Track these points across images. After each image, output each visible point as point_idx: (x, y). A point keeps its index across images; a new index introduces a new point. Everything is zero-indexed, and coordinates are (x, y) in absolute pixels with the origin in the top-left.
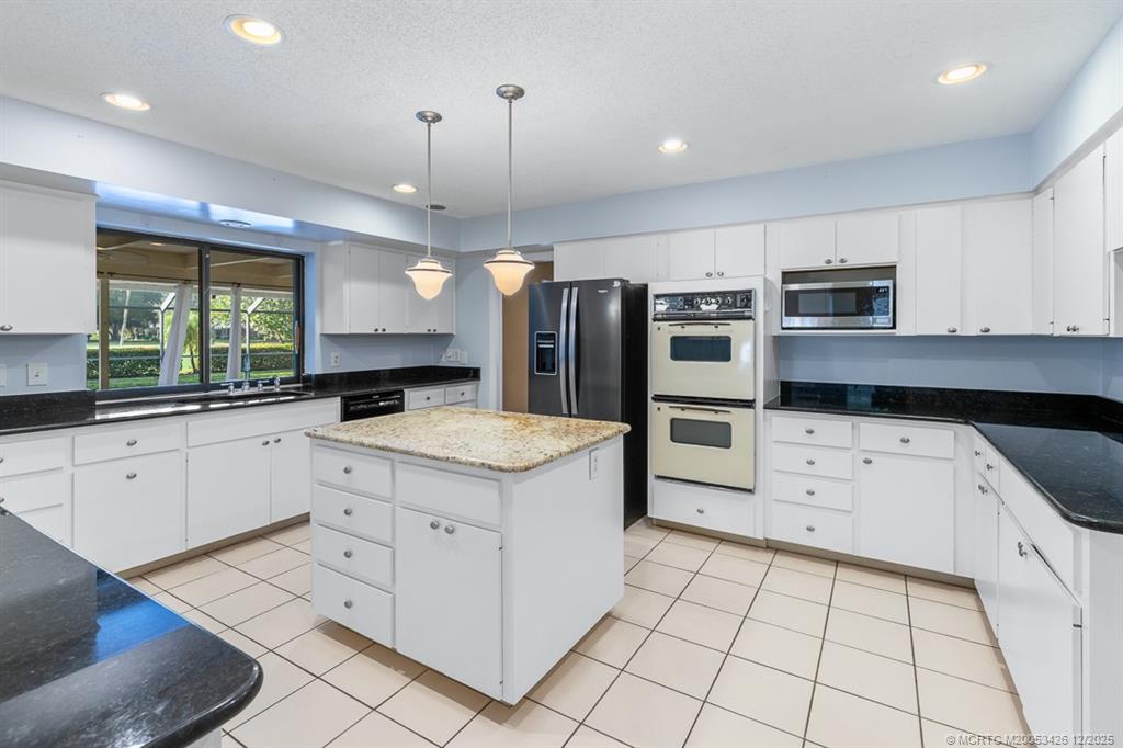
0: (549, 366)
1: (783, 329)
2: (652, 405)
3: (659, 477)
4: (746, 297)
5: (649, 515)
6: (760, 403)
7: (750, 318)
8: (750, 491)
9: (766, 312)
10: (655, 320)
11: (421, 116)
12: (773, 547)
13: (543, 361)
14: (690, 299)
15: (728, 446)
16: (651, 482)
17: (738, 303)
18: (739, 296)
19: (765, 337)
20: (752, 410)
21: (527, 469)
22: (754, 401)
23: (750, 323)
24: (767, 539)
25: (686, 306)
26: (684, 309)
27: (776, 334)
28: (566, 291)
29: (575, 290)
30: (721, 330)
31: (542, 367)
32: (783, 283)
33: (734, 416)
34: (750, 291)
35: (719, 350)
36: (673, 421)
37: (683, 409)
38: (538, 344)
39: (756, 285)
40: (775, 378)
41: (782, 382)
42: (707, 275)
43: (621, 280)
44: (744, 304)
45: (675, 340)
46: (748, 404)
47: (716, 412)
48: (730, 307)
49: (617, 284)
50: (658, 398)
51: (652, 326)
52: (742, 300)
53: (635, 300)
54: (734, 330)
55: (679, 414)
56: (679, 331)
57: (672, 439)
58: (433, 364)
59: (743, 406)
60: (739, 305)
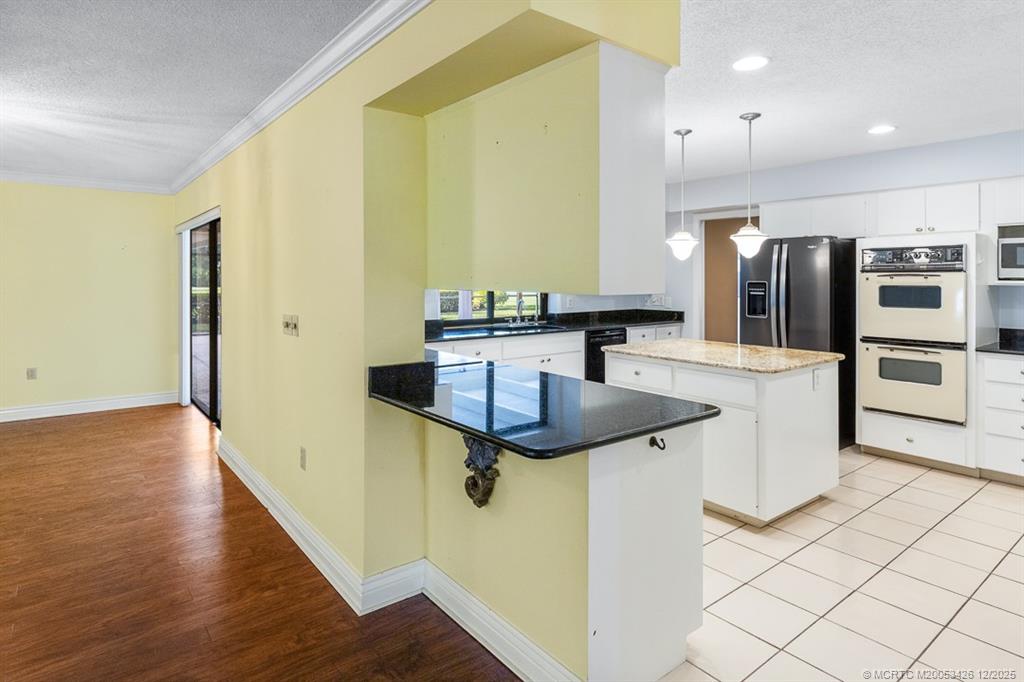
0: (759, 310)
1: (1000, 279)
2: (860, 346)
3: (867, 409)
4: (958, 252)
5: (857, 442)
6: (972, 346)
7: (961, 270)
8: (961, 424)
9: (978, 265)
10: (863, 271)
11: (678, 132)
12: (985, 476)
13: (755, 305)
14: (899, 254)
15: (938, 382)
16: (859, 412)
17: (949, 257)
18: (949, 251)
19: (977, 287)
20: (964, 352)
21: (776, 372)
22: (965, 344)
23: (961, 275)
24: (980, 469)
25: (896, 259)
26: (893, 262)
27: (992, 284)
28: (776, 247)
29: (785, 247)
30: (931, 281)
31: (753, 311)
32: (999, 237)
33: (944, 357)
34: (961, 246)
35: (929, 298)
36: (881, 360)
37: (892, 350)
38: (749, 291)
39: (968, 240)
40: (994, 326)
41: (1001, 330)
42: (917, 230)
43: (831, 238)
44: (954, 257)
45: (883, 290)
46: (960, 347)
47: (926, 353)
48: (940, 260)
49: (826, 241)
50: (865, 340)
51: (860, 277)
52: (953, 254)
53: (844, 254)
54: (944, 281)
55: (887, 354)
56: (887, 281)
57: (881, 376)
58: (639, 308)
59: (954, 348)
60: (949, 258)
